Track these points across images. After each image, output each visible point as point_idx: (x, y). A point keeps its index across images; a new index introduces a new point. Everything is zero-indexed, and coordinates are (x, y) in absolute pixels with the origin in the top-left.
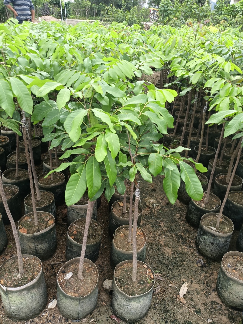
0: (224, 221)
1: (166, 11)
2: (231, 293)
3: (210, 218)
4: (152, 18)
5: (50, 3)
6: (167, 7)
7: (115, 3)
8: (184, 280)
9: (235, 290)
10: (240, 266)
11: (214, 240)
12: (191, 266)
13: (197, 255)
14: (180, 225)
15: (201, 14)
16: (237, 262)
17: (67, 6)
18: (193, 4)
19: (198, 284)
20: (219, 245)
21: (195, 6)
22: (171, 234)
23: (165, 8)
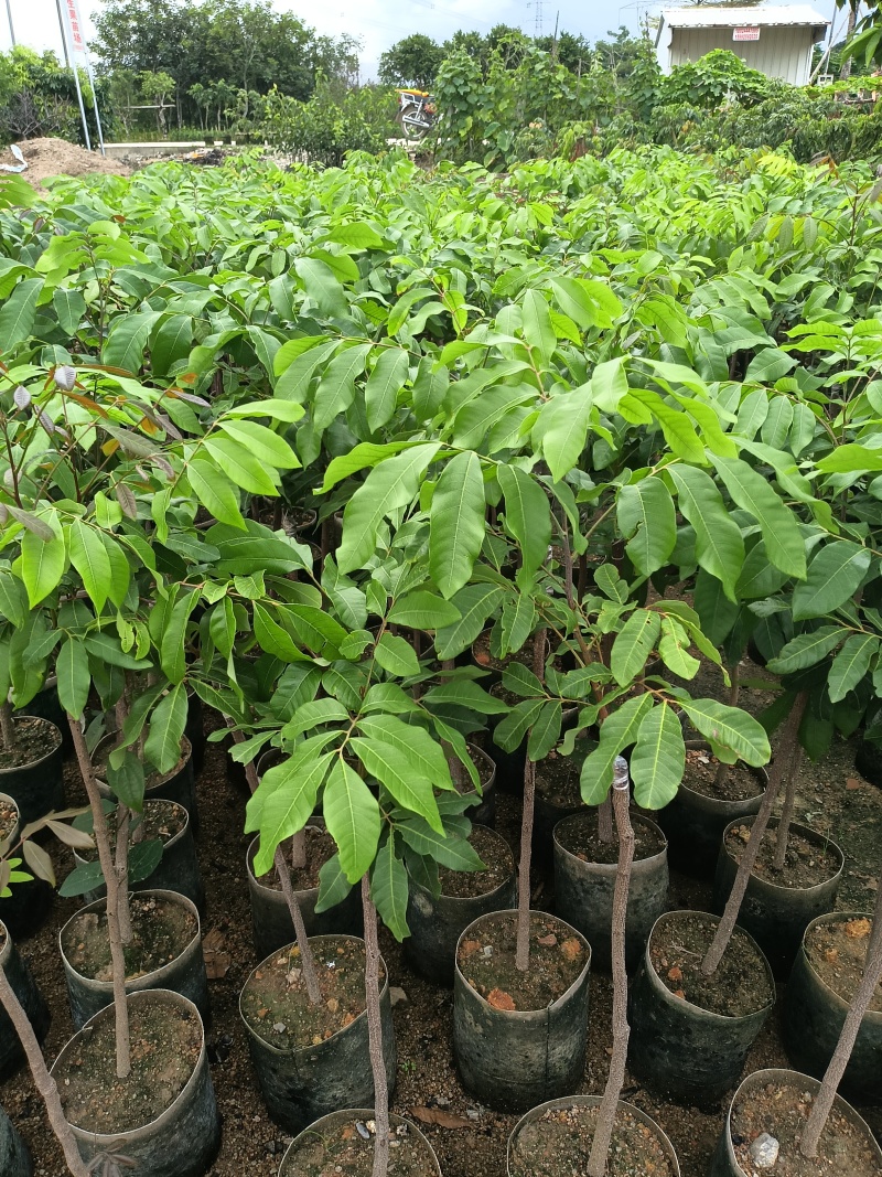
1: (463, 98)
4: (408, 124)
5: (36, 89)
6: (465, 84)
7: (249, 75)
15: (584, 103)
17: (100, 96)
18: (554, 70)
21: (560, 77)
23: (457, 87)
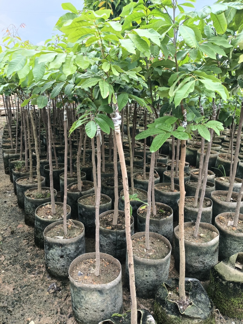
0: (74, 226)
2: (87, 309)
3: (58, 227)
8: (29, 319)
9: (90, 301)
10: (93, 269)
11: (63, 251)
12: (41, 297)
13: (48, 279)
14: (27, 252)
16: (89, 266)
19: (50, 316)
20: (71, 255)
22: (13, 267)
